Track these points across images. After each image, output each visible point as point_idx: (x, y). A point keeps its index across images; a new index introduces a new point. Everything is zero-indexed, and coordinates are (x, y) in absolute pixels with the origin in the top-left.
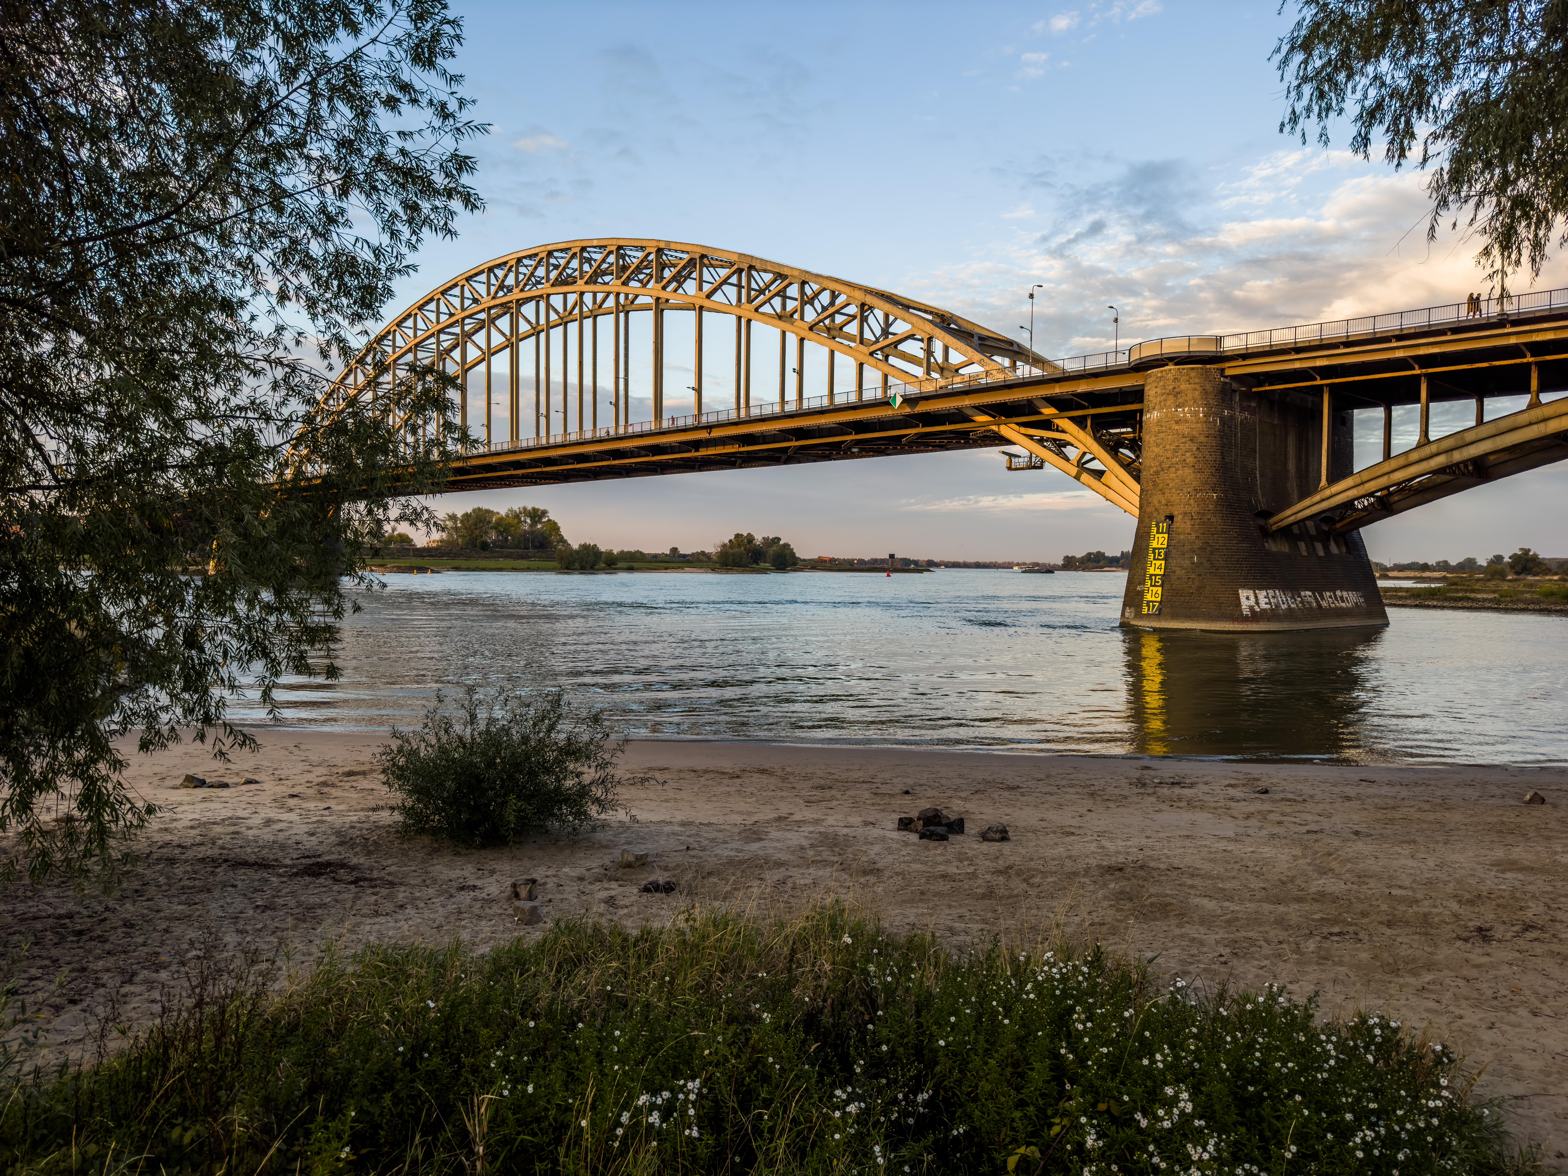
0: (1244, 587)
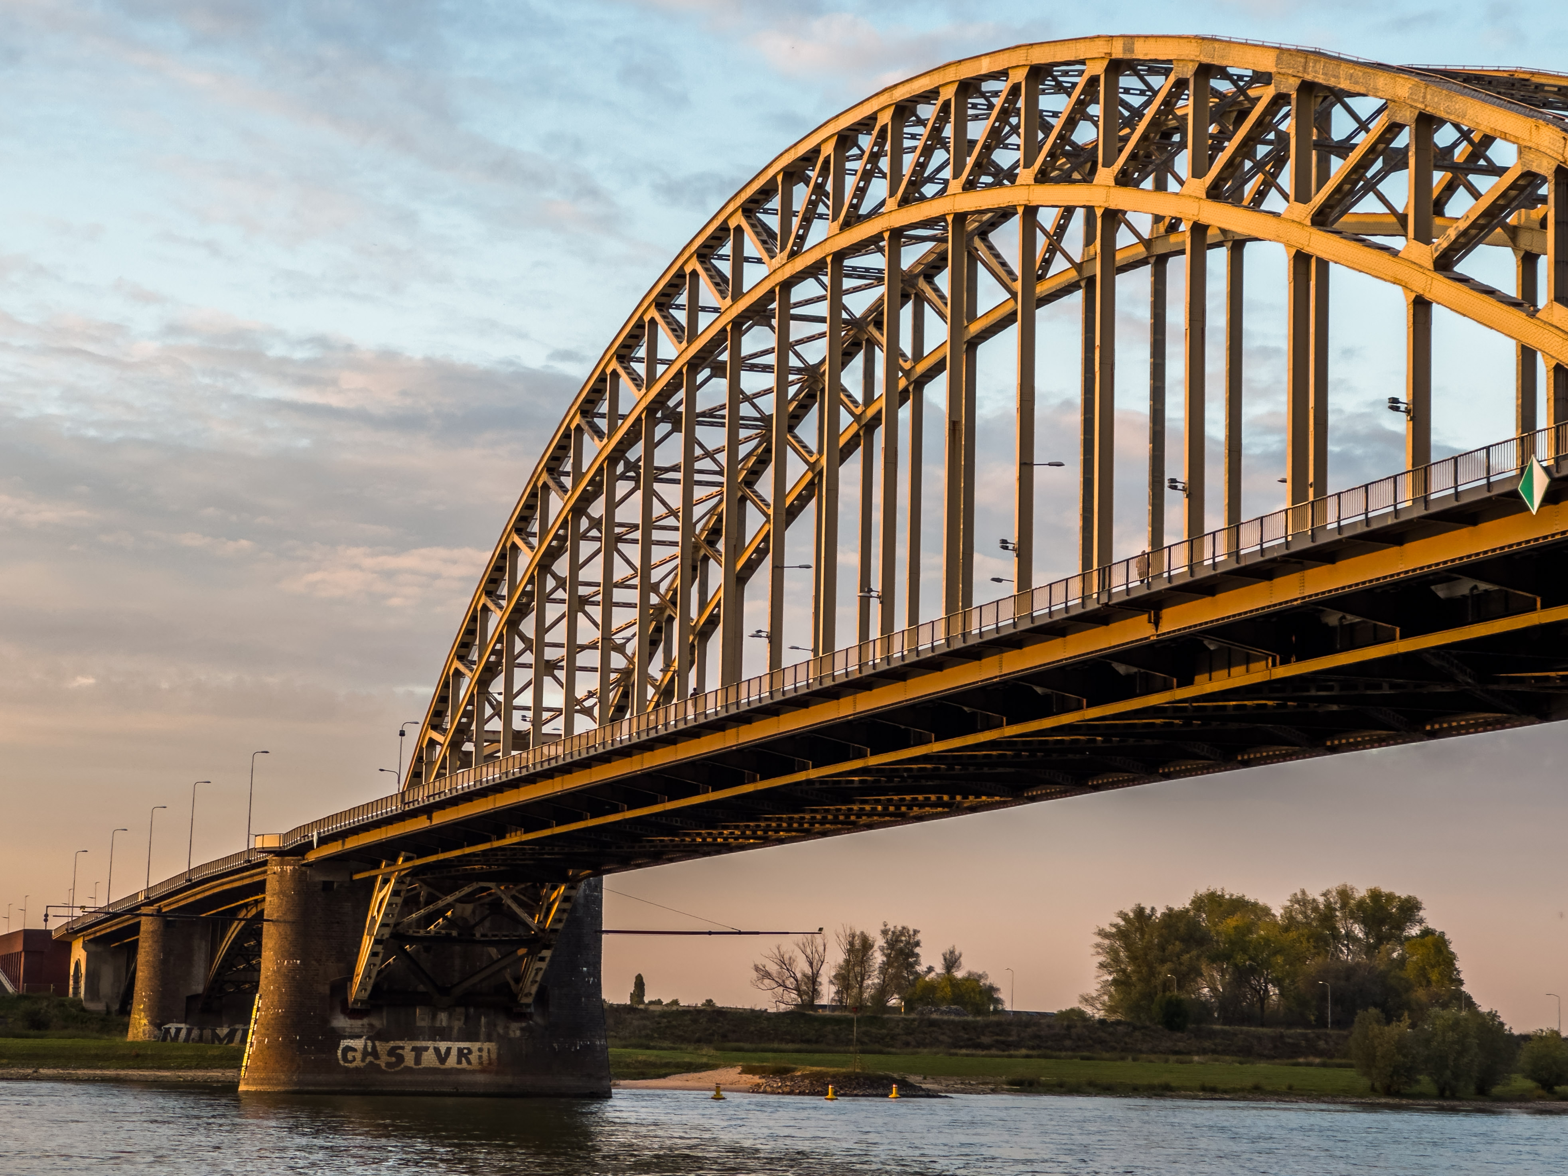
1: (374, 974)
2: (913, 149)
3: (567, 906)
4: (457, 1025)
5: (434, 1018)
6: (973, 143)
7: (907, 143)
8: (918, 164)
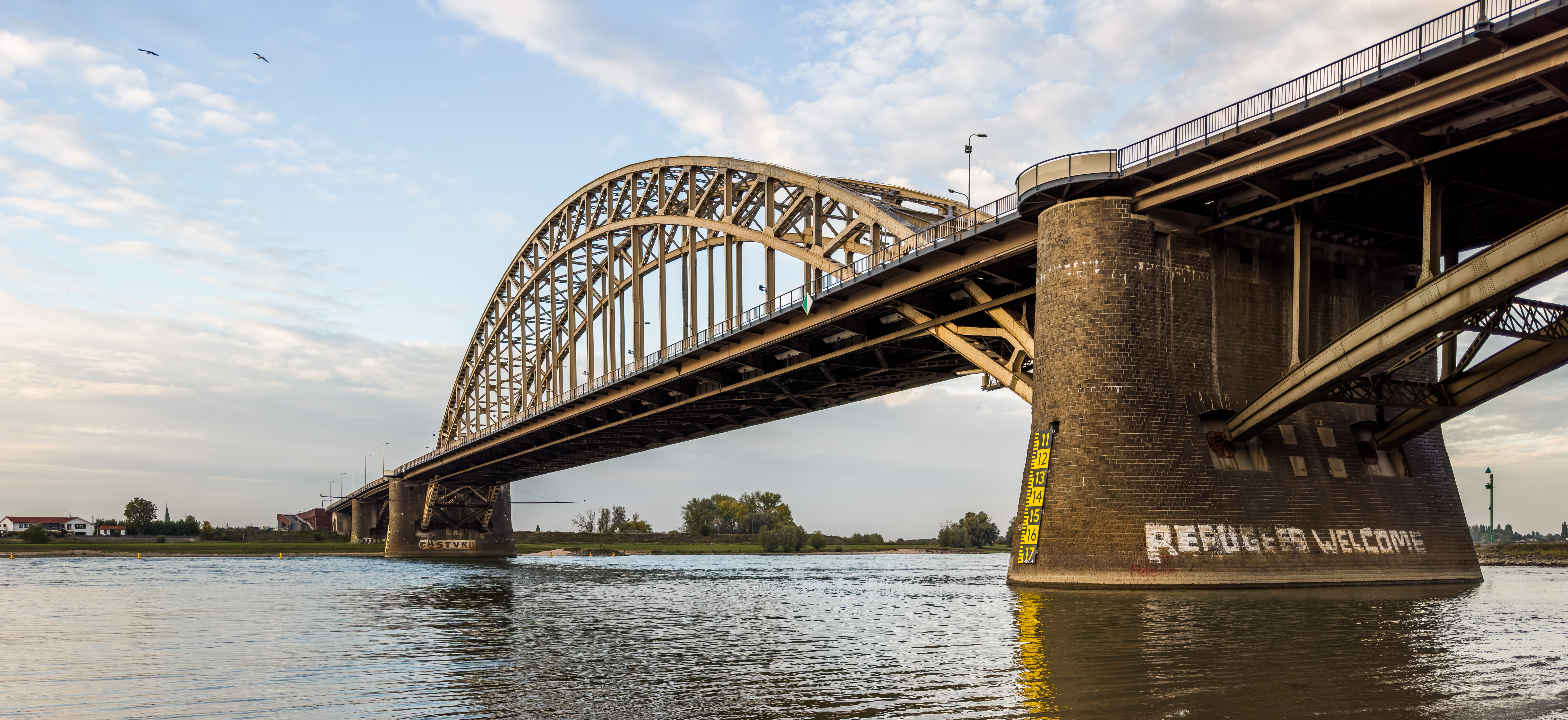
0: (1154, 520)
1: (430, 517)
2: (616, 200)
3: (496, 494)
4: (461, 534)
5: (453, 532)
6: (639, 198)
7: (614, 197)
8: (619, 205)
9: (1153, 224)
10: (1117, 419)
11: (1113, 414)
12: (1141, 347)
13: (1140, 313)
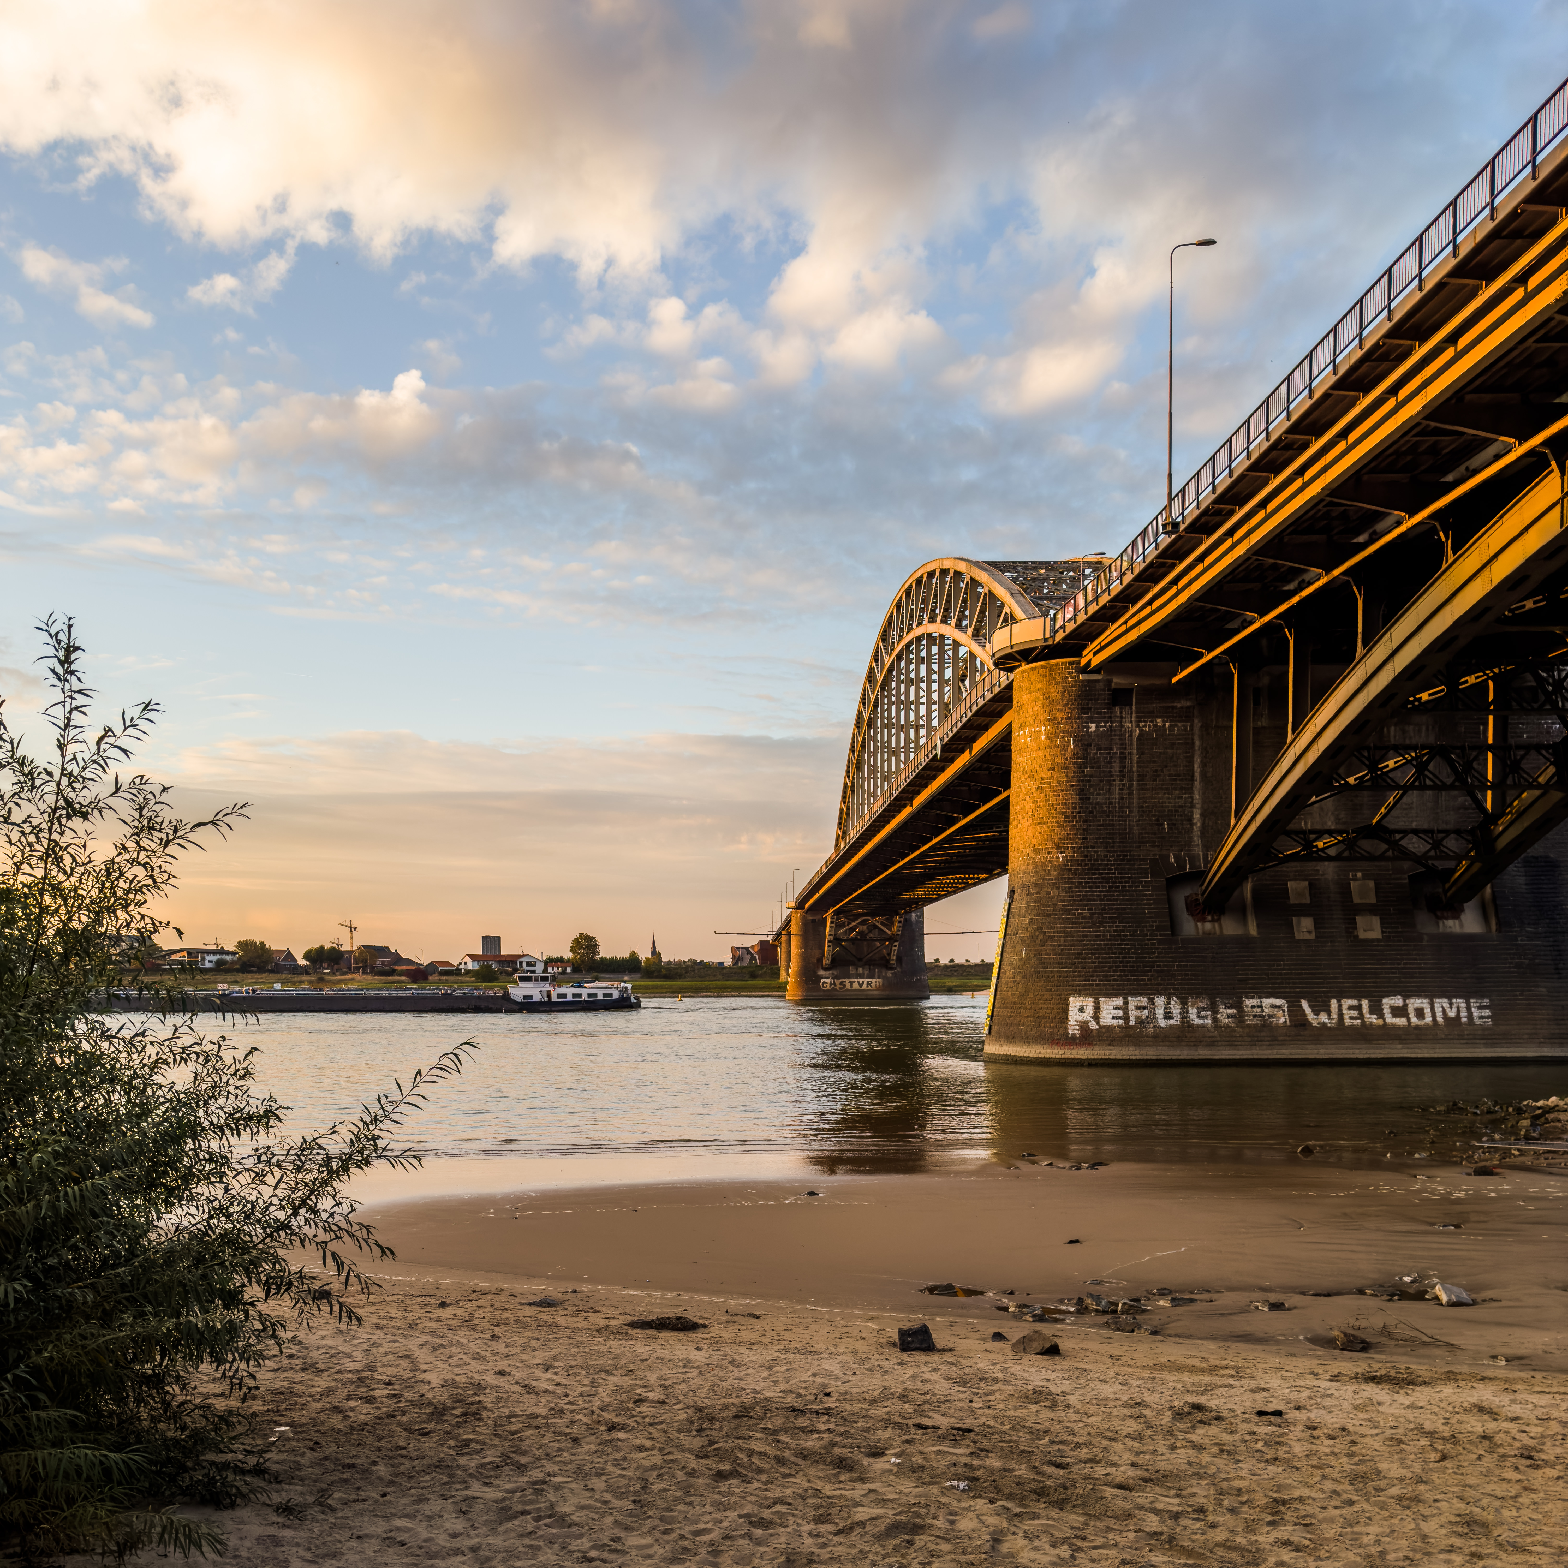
0: (1079, 993)
1: (832, 953)
4: (866, 973)
5: (856, 971)
9: (1110, 681)
10: (1058, 888)
11: (1054, 884)
12: (1091, 812)
13: (1091, 776)
